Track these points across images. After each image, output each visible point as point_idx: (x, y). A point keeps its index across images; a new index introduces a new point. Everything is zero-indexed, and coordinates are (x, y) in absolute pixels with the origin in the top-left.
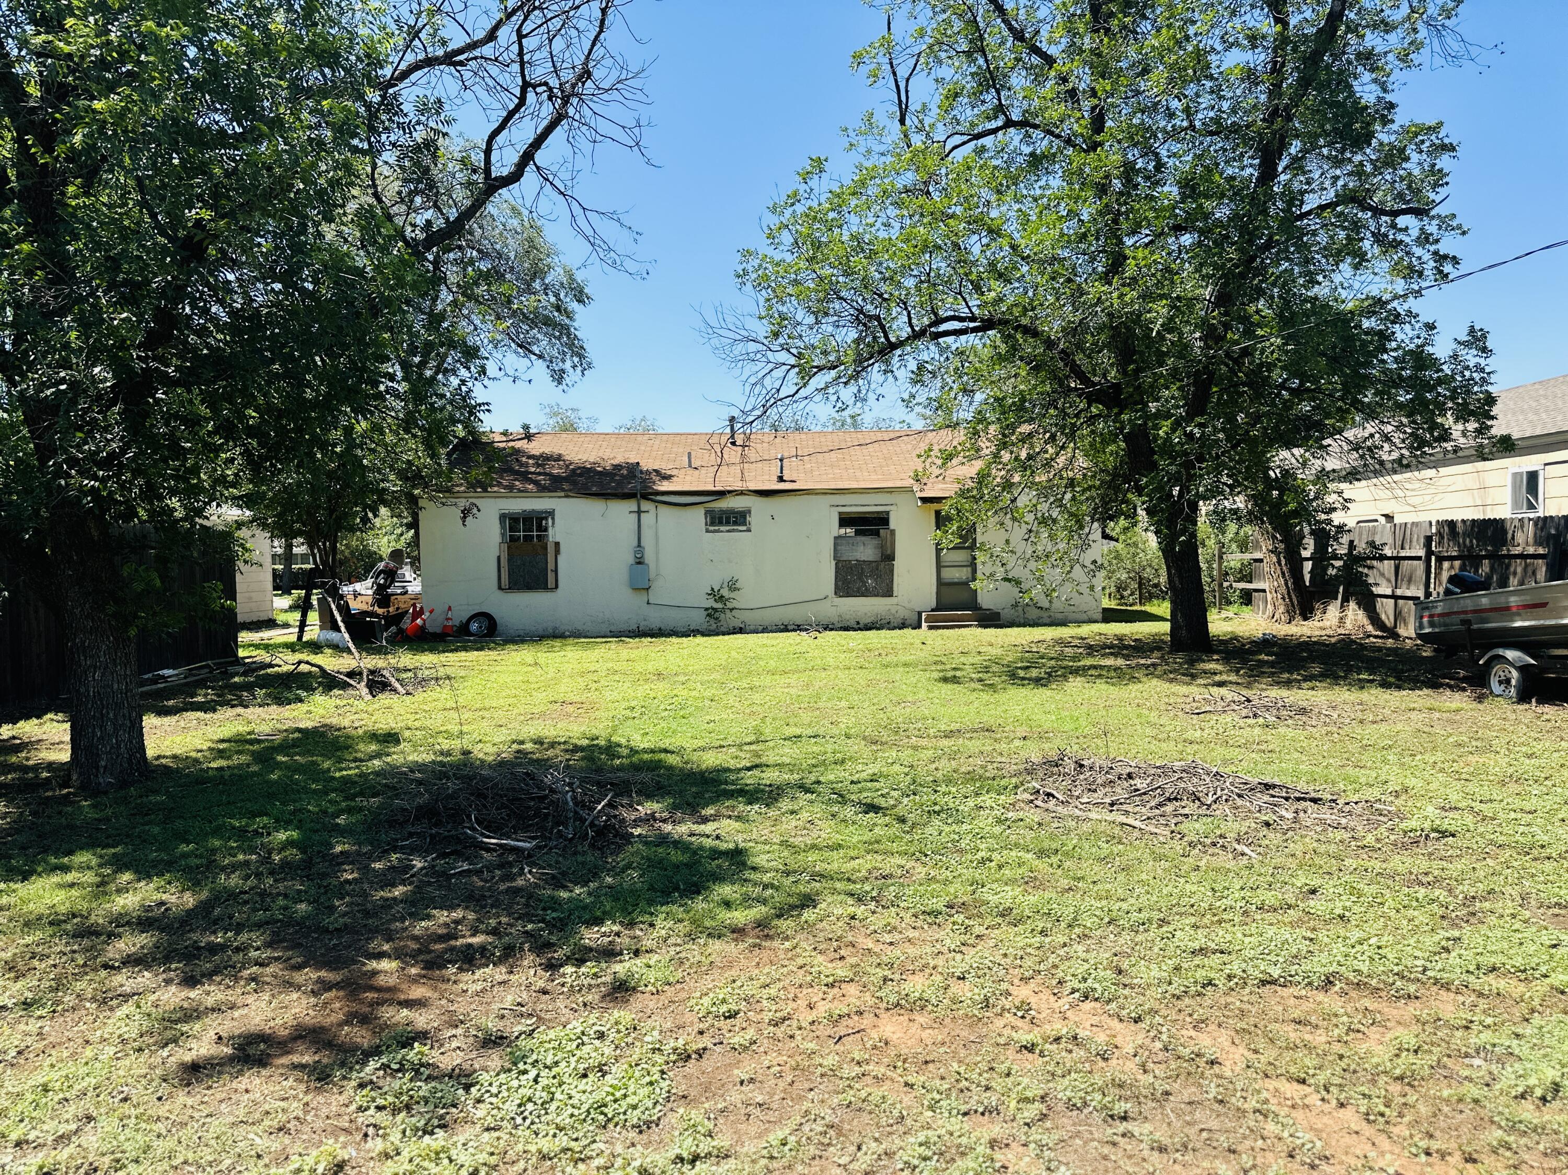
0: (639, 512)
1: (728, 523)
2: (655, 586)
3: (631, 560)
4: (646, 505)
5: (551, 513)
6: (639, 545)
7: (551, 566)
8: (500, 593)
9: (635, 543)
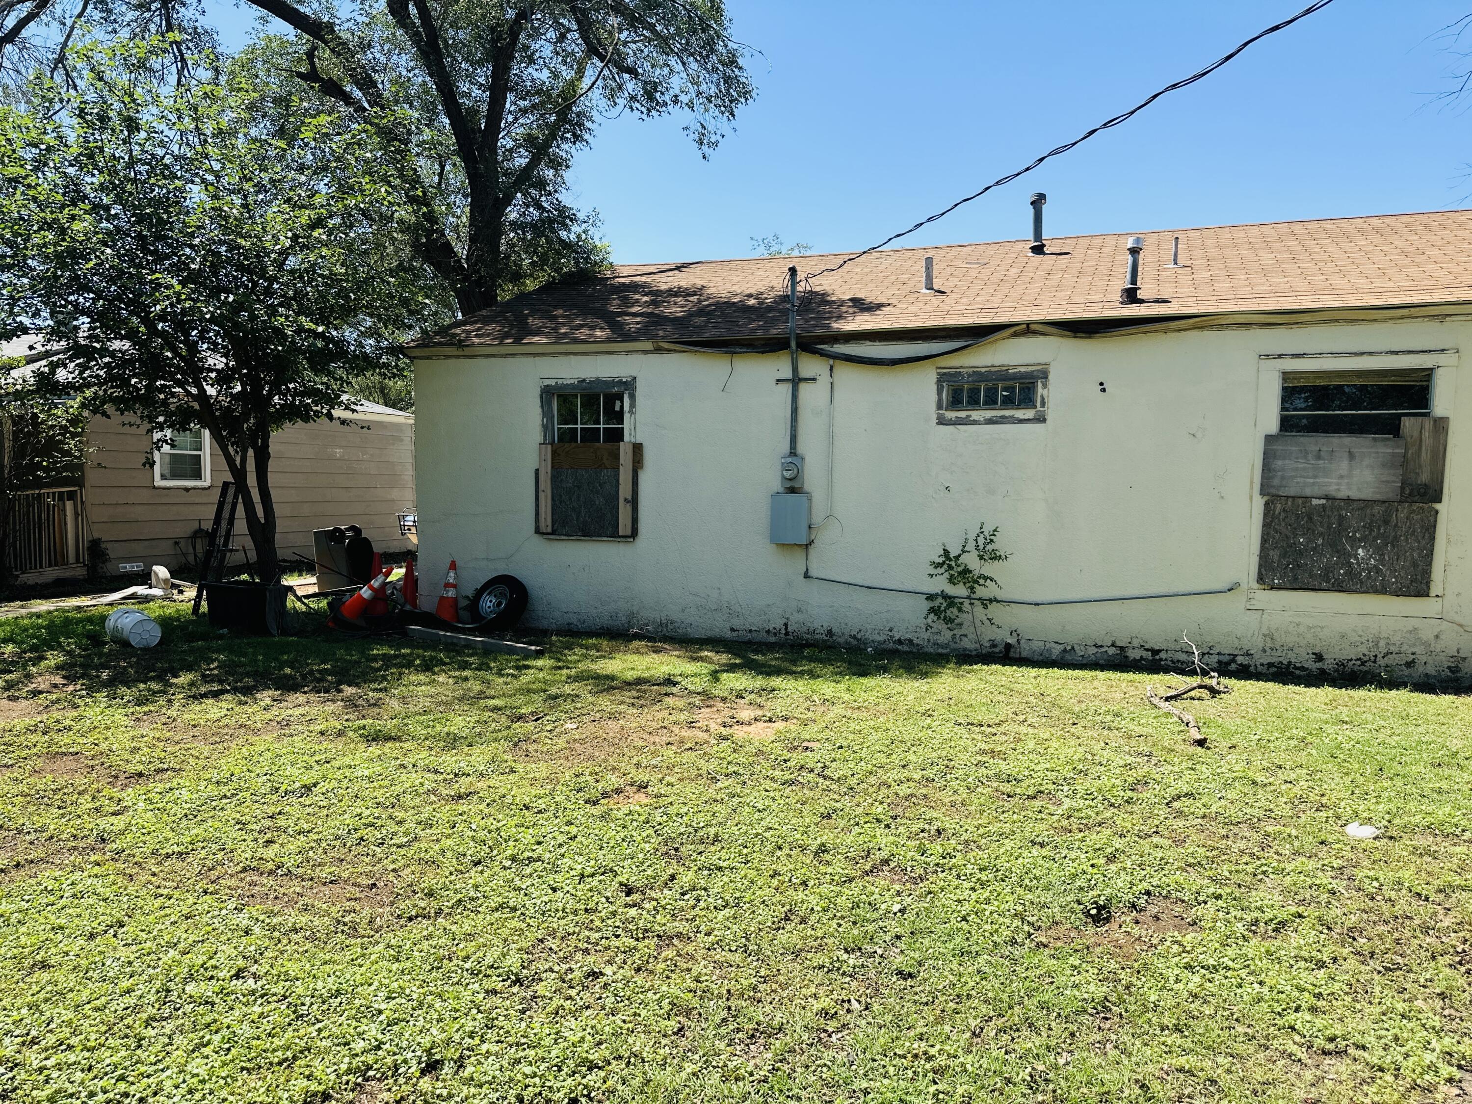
0: (796, 381)
1: (991, 402)
2: (824, 539)
3: (777, 485)
4: (810, 366)
5: (629, 385)
6: (793, 452)
7: (625, 491)
8: (536, 538)
9: (786, 447)
